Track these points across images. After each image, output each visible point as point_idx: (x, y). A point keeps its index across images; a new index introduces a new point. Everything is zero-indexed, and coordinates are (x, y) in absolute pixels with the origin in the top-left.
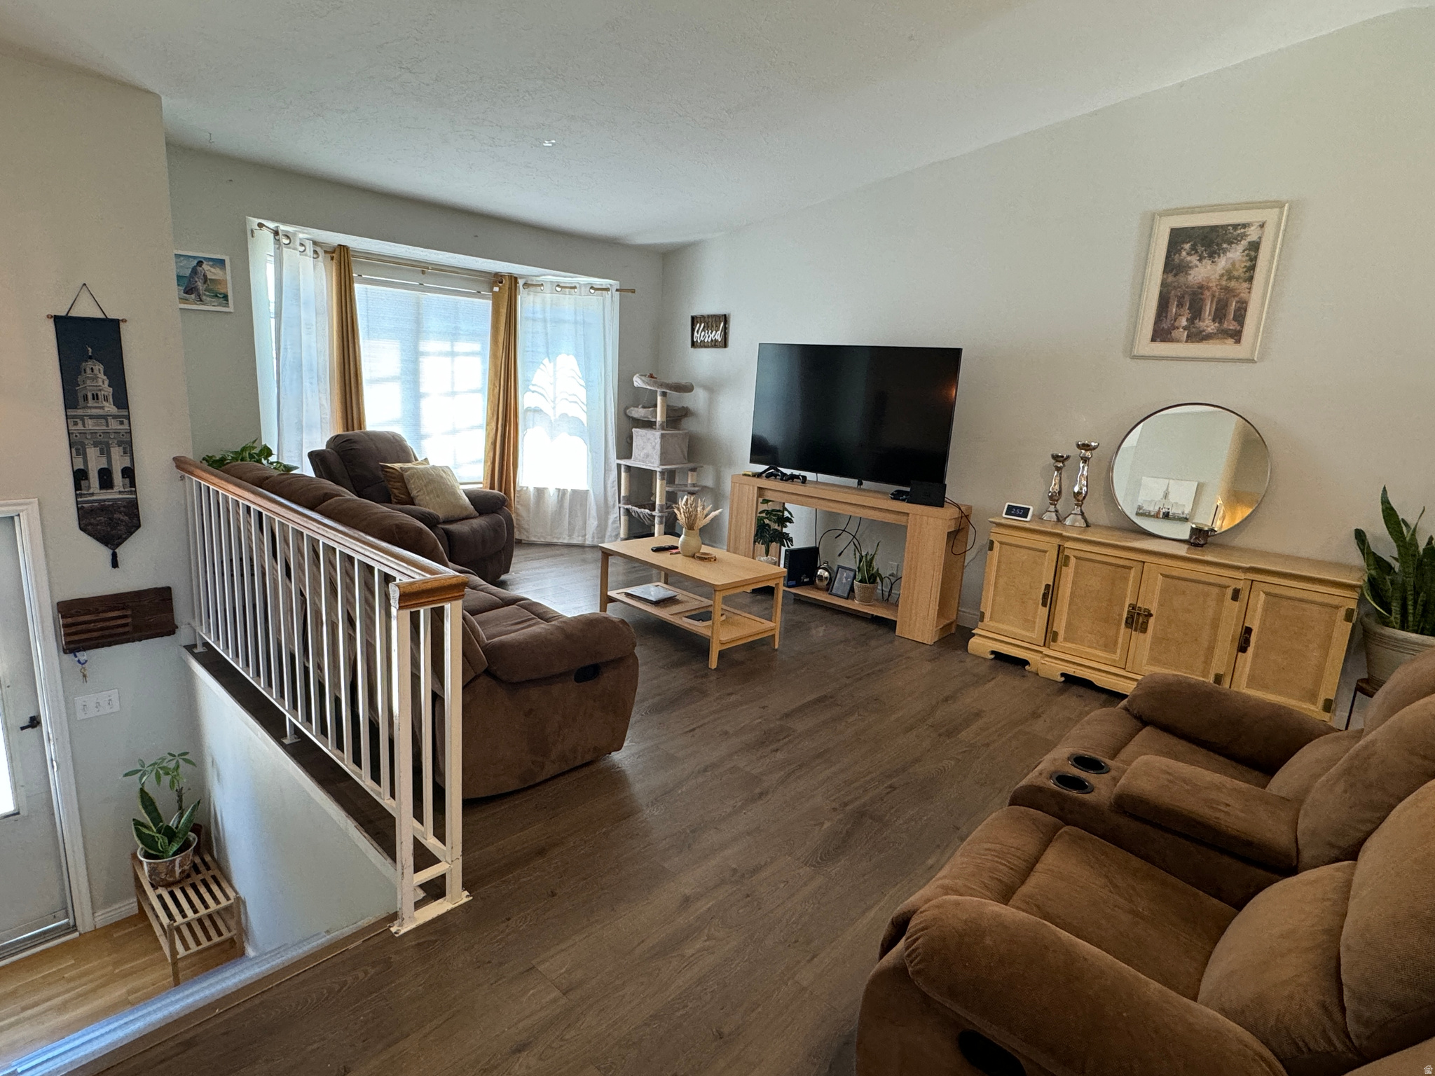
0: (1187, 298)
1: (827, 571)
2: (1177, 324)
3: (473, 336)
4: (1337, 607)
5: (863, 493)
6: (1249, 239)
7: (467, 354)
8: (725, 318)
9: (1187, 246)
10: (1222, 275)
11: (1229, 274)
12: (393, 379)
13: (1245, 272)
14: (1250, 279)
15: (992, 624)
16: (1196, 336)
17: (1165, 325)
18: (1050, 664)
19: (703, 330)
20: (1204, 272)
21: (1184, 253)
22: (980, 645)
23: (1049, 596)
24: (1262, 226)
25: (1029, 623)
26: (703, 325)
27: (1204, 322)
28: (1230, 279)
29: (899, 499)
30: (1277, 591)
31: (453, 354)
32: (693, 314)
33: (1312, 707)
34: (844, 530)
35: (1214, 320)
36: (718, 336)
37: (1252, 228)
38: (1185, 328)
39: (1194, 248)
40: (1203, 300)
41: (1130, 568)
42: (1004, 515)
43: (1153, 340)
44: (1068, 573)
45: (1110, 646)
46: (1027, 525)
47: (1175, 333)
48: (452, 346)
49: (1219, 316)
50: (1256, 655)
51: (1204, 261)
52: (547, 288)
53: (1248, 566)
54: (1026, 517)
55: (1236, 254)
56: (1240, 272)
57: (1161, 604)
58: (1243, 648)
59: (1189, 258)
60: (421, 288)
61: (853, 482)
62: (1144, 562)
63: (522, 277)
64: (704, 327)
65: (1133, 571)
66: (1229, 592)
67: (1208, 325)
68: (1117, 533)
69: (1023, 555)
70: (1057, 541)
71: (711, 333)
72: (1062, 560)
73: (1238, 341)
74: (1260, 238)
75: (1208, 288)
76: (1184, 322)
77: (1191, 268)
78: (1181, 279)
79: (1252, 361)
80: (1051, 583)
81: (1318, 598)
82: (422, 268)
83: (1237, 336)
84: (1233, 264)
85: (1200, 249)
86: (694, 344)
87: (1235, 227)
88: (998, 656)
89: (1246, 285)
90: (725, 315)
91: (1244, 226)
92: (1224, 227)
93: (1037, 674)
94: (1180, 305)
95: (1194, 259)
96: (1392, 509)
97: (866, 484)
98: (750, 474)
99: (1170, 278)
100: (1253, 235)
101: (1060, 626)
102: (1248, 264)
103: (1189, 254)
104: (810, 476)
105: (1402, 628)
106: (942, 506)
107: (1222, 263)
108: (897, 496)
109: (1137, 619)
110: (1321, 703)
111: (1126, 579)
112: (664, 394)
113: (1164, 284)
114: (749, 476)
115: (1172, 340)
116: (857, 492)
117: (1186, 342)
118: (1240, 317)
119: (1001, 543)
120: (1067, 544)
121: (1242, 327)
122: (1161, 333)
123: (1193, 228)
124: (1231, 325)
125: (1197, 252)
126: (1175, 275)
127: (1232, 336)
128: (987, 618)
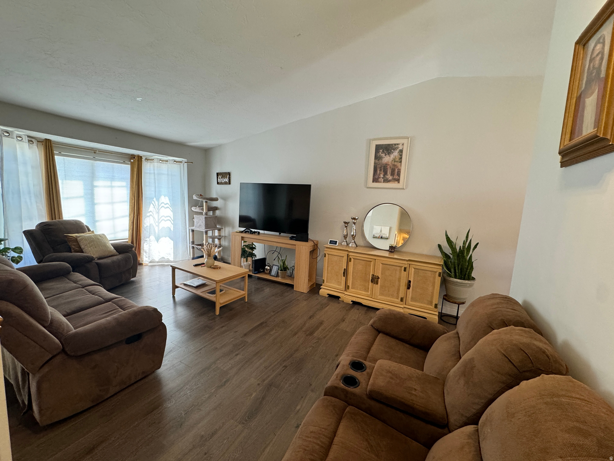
0: (382, 168)
1: (269, 267)
2: (380, 177)
3: (122, 179)
4: (436, 272)
5: (282, 238)
6: (400, 149)
7: (119, 187)
8: (229, 174)
9: (381, 151)
10: (392, 161)
11: (394, 160)
12: (81, 197)
13: (399, 160)
14: (401, 162)
15: (327, 284)
16: (386, 181)
17: (376, 177)
18: (347, 297)
19: (221, 178)
20: (387, 159)
21: (380, 153)
22: (324, 291)
23: (345, 273)
24: (403, 145)
25: (339, 283)
26: (221, 176)
27: (388, 176)
28: (395, 162)
29: (292, 240)
30: (417, 267)
31: (112, 187)
32: (218, 172)
33: (431, 307)
34: (275, 251)
35: (391, 175)
36: (227, 180)
37: (400, 145)
38: (382, 178)
39: (383, 151)
40: (387, 169)
41: (371, 261)
42: (329, 244)
43: (373, 182)
44: (351, 264)
45: (366, 290)
46: (337, 248)
47: (380, 180)
48: (111, 183)
49: (392, 174)
50: (413, 290)
51: (387, 156)
52: (155, 161)
53: (408, 259)
54: (336, 244)
55: (396, 153)
56: (397, 160)
57: (382, 274)
58: (409, 288)
59: (382, 155)
60: (94, 159)
61: (278, 234)
62: (375, 259)
63: (144, 156)
64: (222, 177)
65: (372, 262)
66: (403, 268)
67: (389, 177)
69: (336, 258)
70: (347, 253)
71: (224, 179)
72: (349, 260)
73: (399, 182)
74: (403, 148)
75: (389, 165)
76: (382, 176)
77: (383, 158)
78: (380, 161)
79: (403, 189)
80: (346, 268)
81: (431, 269)
82: (94, 151)
83: (398, 181)
84: (395, 157)
85: (385, 152)
86: (218, 183)
87: (395, 145)
88: (330, 296)
89: (400, 164)
90: (229, 173)
91: (398, 144)
92: (392, 145)
93: (343, 301)
94: (380, 170)
95: (383, 155)
96: (449, 238)
97: (282, 234)
98: (238, 231)
99: (377, 161)
100: (401, 148)
101: (350, 283)
102: (400, 157)
103: (382, 153)
104: (261, 232)
105: (456, 277)
106: (308, 242)
107: (392, 156)
108: (292, 238)
109: (375, 280)
110: (434, 305)
111: (370, 266)
112: (206, 202)
113: (375, 163)
114: (238, 232)
115: (379, 182)
116: (278, 237)
117: (383, 182)
118: (399, 175)
119: (328, 254)
120: (350, 254)
121: (400, 178)
122: (375, 180)
123: (383, 145)
124: (396, 177)
125: (384, 153)
126: (378, 160)
127: (397, 181)
128: (325, 282)
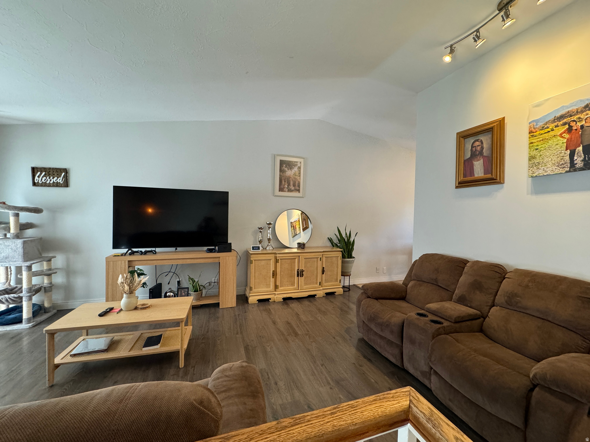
0: (286, 179)
1: (172, 292)
2: (285, 187)
4: (338, 257)
5: (178, 253)
6: (298, 166)
8: (66, 171)
9: (284, 165)
10: (293, 174)
11: (295, 174)
13: (298, 174)
14: (300, 176)
15: (255, 290)
16: (290, 190)
17: (282, 187)
18: (278, 297)
19: (44, 176)
20: (289, 173)
21: (284, 167)
22: (253, 299)
23: (274, 274)
24: (300, 163)
25: (268, 286)
26: (44, 173)
27: (291, 186)
28: (295, 175)
29: (212, 252)
30: (327, 256)
32: (33, 166)
33: (337, 283)
34: (170, 272)
35: (293, 186)
36: (60, 180)
37: (299, 163)
38: (287, 188)
39: (286, 166)
40: (290, 181)
41: (295, 259)
42: (252, 250)
43: (279, 191)
44: (279, 265)
45: (293, 284)
46: (260, 252)
47: (285, 189)
49: (294, 186)
50: (325, 275)
51: (289, 170)
53: (322, 251)
54: (260, 250)
55: (296, 169)
56: (297, 174)
57: (305, 267)
58: (323, 273)
59: (285, 169)
61: (173, 249)
62: (299, 256)
64: (45, 174)
65: (296, 260)
66: (319, 259)
67: (293, 188)
68: (279, 249)
69: (263, 263)
70: (273, 255)
71: (53, 178)
72: (277, 261)
73: (299, 192)
74: (301, 166)
75: (291, 177)
76: (286, 187)
77: (286, 171)
78: (284, 174)
79: (303, 197)
80: (274, 270)
81: (334, 255)
83: (299, 191)
84: (296, 172)
85: (288, 167)
86: (34, 184)
87: (295, 162)
88: (259, 301)
89: (299, 178)
90: (66, 169)
91: (297, 162)
92: (293, 162)
93: (275, 302)
94: (285, 182)
95: (286, 169)
96: (340, 231)
97: (179, 249)
99: (281, 174)
100: (299, 165)
101: (278, 283)
102: (299, 172)
103: (285, 168)
104: (158, 250)
105: (348, 258)
106: (231, 251)
107: (293, 171)
108: (210, 251)
109: (300, 273)
110: (339, 281)
111: (295, 262)
112: (17, 215)
113: (280, 175)
114: (119, 256)
115: (284, 191)
116: (175, 253)
117: (288, 192)
118: (299, 186)
119: (255, 260)
120: (278, 255)
121: (300, 188)
122: (281, 189)
123: (285, 161)
124: (297, 188)
125: (287, 167)
126: (283, 173)
127: (298, 191)
128: (253, 289)
